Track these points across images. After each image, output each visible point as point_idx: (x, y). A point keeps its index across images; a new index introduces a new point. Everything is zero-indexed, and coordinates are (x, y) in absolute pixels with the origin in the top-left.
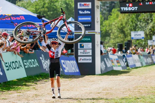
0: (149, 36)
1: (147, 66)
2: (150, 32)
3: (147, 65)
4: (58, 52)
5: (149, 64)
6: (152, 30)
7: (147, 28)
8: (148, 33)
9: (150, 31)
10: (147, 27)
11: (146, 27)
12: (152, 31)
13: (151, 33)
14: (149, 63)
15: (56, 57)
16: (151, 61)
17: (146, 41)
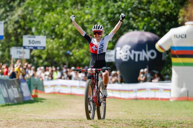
0: (13, 38)
1: (9, 105)
2: (15, 29)
3: (7, 104)
4: (103, 45)
5: (13, 101)
6: (22, 23)
7: (10, 20)
8: (10, 31)
9: (16, 26)
10: (10, 17)
11: (7, 16)
12: (20, 27)
13: (19, 30)
14: (12, 98)
15: (99, 52)
16: (17, 95)
17: (7, 49)
